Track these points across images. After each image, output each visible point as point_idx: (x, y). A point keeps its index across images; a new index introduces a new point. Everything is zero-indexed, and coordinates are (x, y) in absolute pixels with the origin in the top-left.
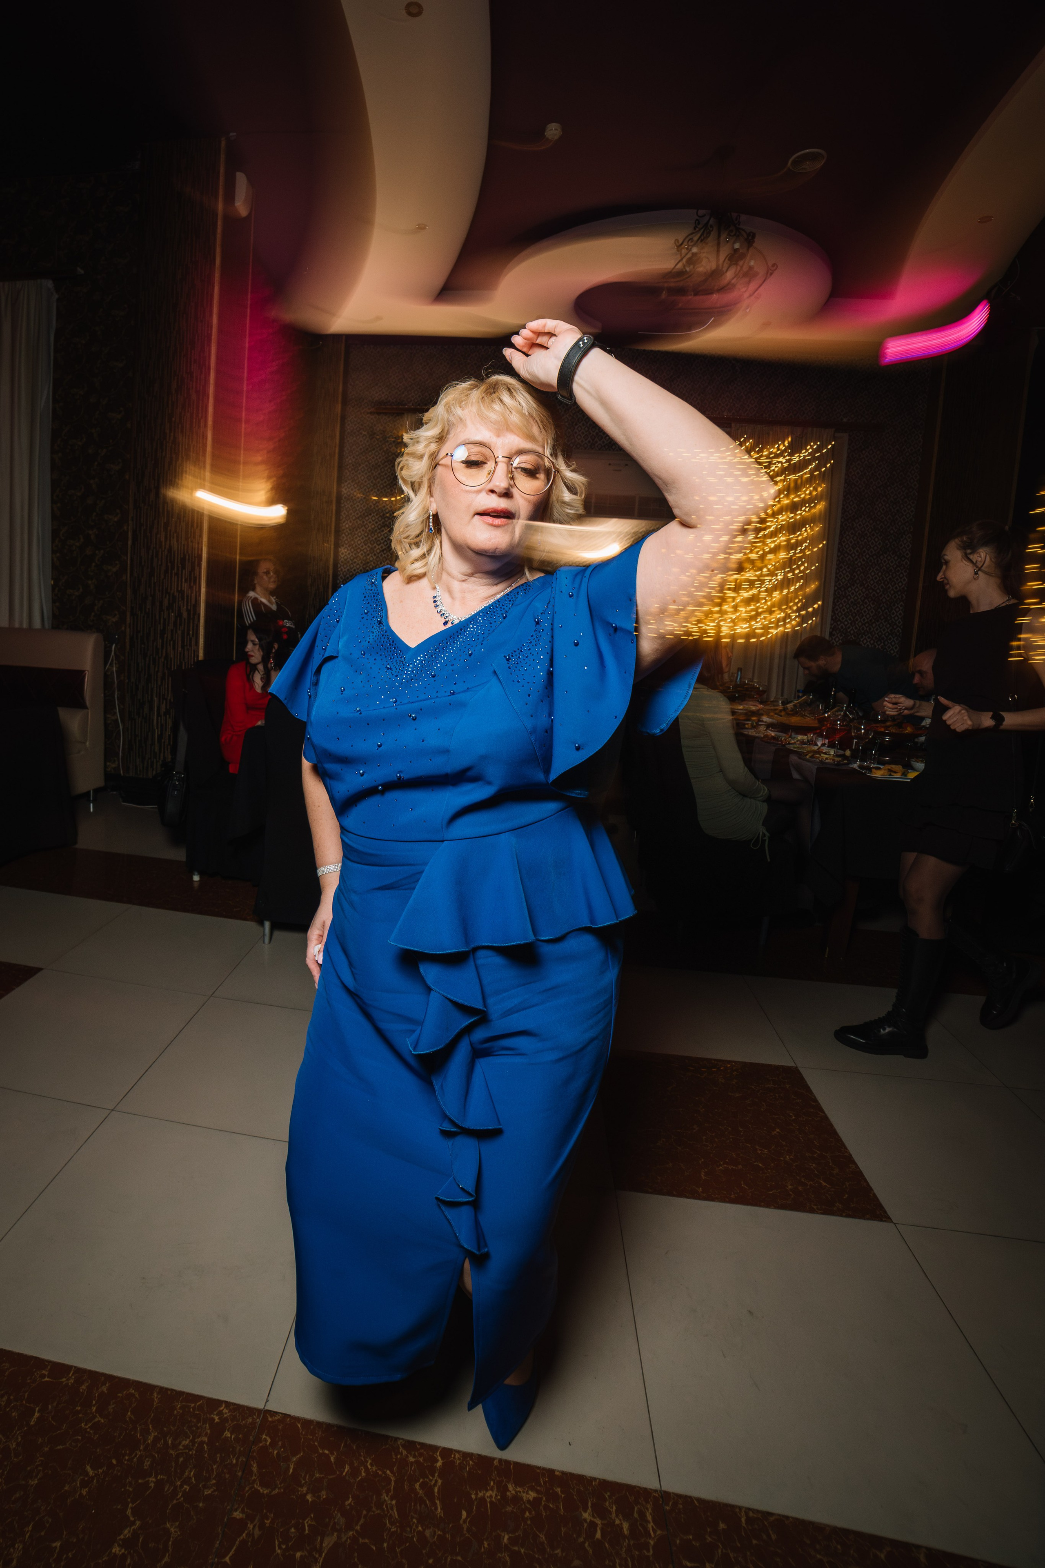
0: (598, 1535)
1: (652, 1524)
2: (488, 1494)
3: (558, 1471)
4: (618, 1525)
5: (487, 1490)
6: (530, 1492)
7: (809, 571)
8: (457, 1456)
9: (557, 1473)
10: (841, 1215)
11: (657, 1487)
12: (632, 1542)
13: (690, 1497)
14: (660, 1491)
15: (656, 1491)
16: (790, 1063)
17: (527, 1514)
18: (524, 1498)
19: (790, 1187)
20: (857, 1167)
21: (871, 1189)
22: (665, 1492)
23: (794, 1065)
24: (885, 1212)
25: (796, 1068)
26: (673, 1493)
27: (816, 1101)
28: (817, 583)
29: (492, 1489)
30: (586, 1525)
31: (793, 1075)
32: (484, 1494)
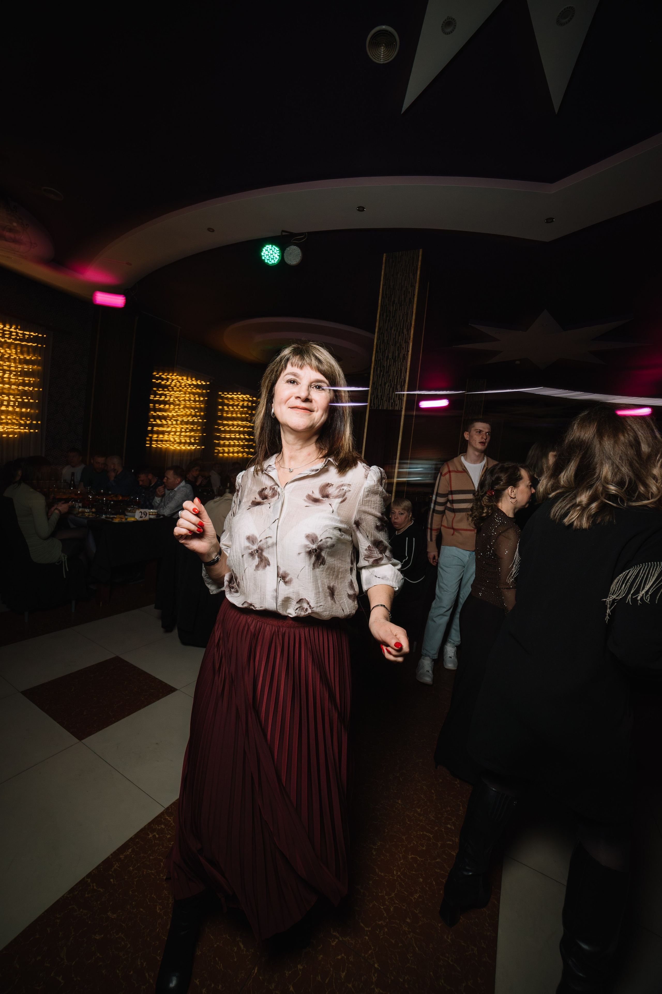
0: (157, 836)
1: (169, 818)
2: (115, 866)
3: (133, 836)
4: (161, 828)
5: (114, 866)
6: (129, 850)
7: (33, 401)
8: (94, 871)
9: (133, 837)
10: (163, 697)
11: (164, 809)
12: (167, 827)
13: (174, 802)
14: (166, 809)
15: (164, 810)
16: (113, 656)
17: (133, 856)
18: (129, 854)
19: (143, 699)
20: (159, 679)
21: (167, 684)
22: (167, 808)
23: (116, 656)
24: (174, 688)
25: (117, 656)
26: (169, 806)
27: (132, 665)
28: (37, 411)
29: (115, 864)
30: (152, 838)
31: (117, 660)
32: (114, 868)
